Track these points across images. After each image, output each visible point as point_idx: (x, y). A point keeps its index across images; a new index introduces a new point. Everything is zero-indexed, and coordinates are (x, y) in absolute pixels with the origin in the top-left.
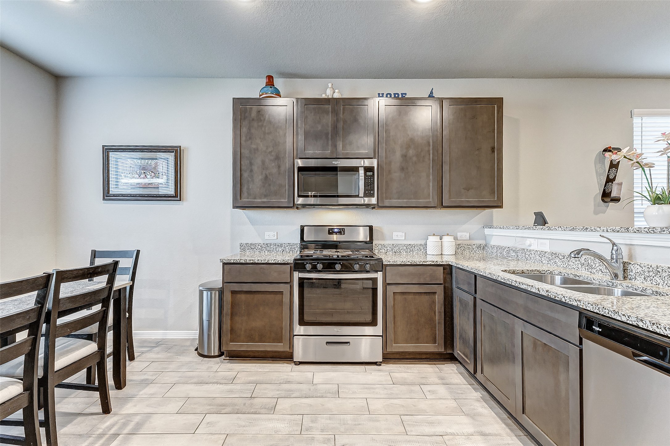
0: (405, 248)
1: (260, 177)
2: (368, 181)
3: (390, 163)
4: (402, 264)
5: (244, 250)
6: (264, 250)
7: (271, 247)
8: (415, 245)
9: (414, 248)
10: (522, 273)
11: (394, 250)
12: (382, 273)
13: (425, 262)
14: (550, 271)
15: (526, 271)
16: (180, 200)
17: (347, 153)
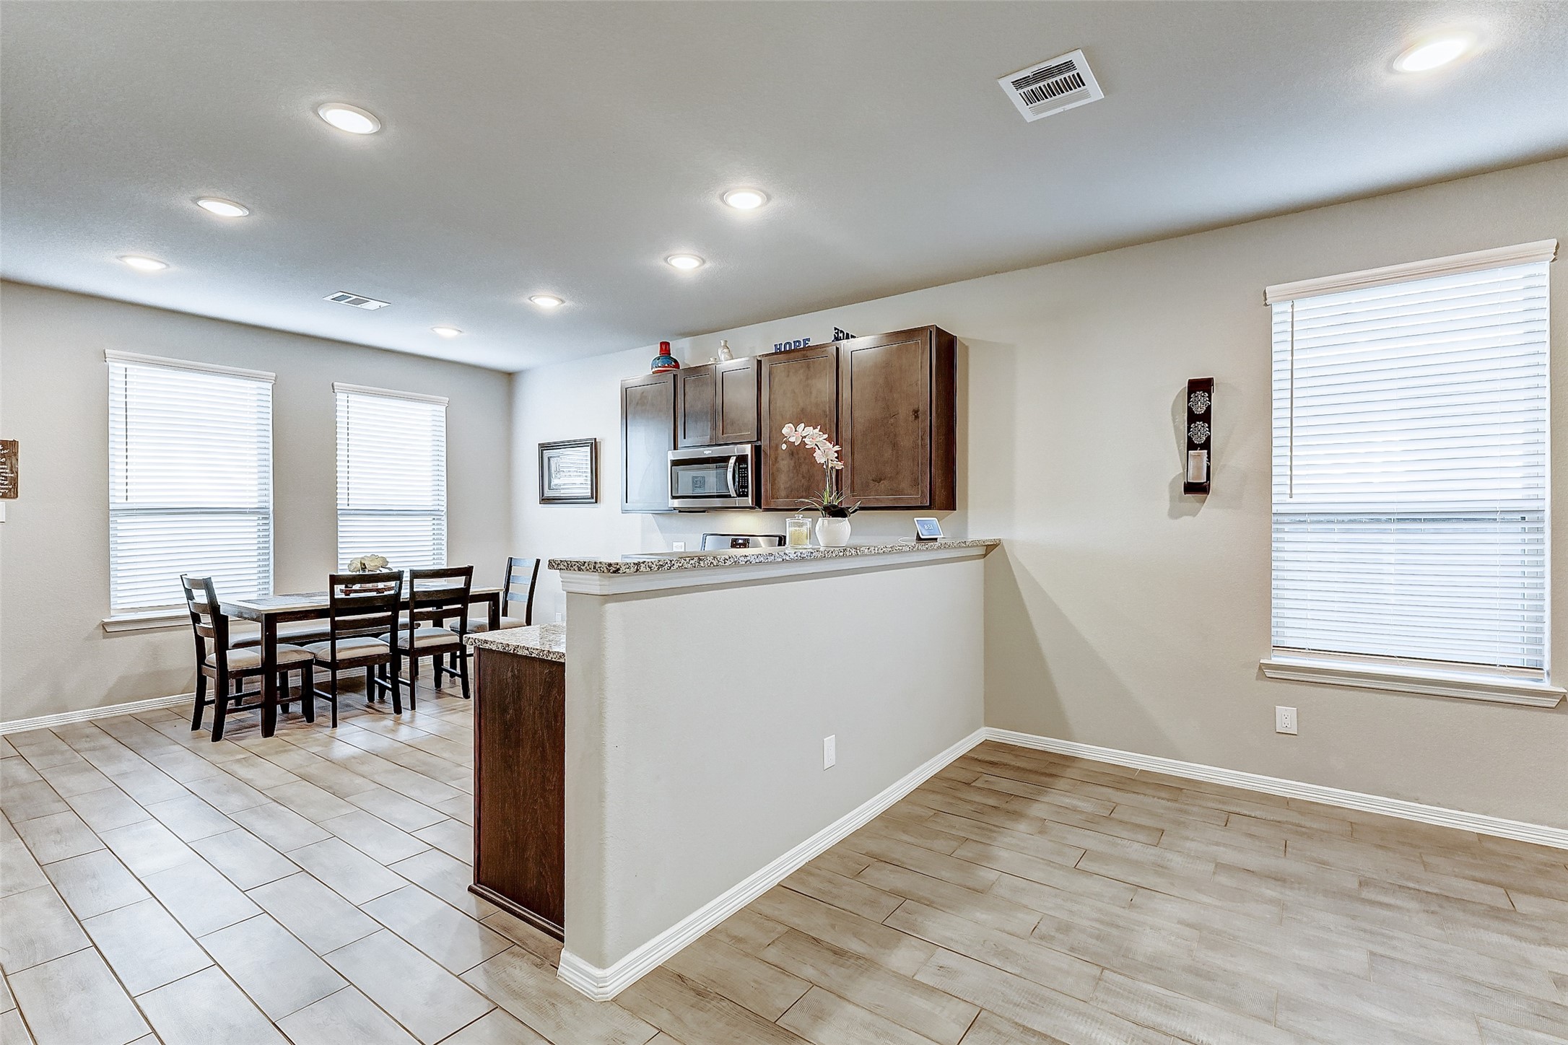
2: (741, 476)
3: (776, 447)
16: (596, 502)
17: (728, 437)
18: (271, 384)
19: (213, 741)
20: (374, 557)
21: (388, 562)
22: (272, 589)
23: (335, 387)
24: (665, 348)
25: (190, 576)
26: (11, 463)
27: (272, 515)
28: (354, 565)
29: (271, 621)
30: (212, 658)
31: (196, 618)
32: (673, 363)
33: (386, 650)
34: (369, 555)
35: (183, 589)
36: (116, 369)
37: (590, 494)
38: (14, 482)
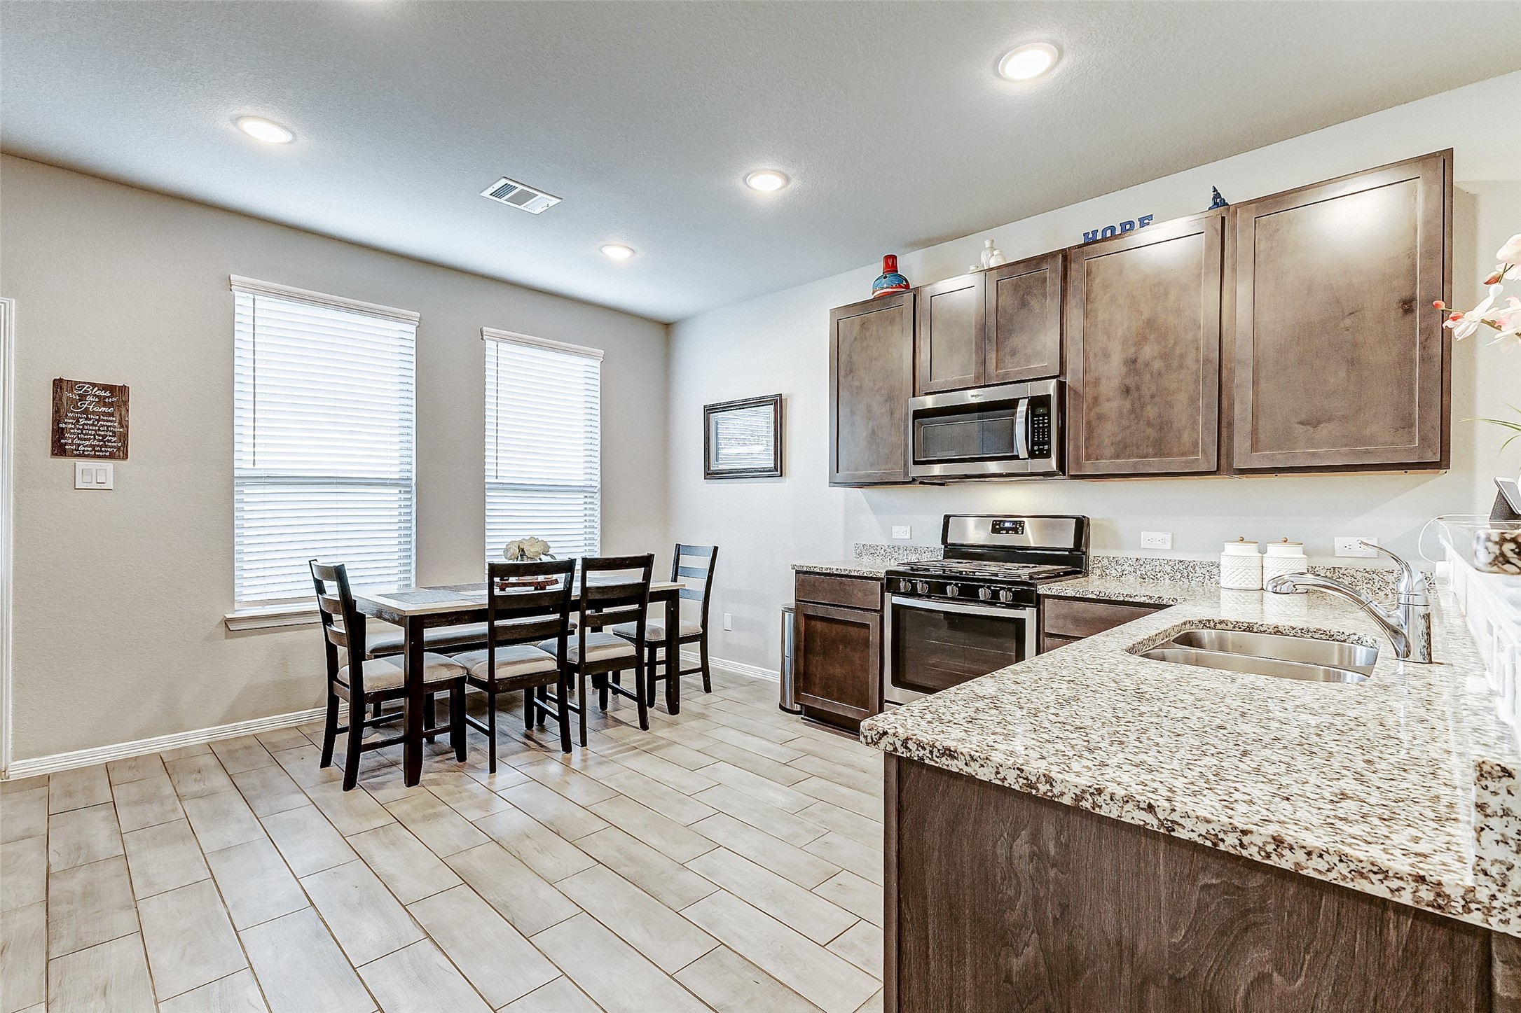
0: (1168, 569)
1: (865, 434)
2: (1038, 426)
3: (1097, 382)
4: (1078, 595)
5: (860, 555)
6: (890, 557)
7: (901, 552)
8: (1194, 563)
9: (1193, 571)
10: (1275, 633)
11: (1138, 572)
12: (1035, 612)
13: (1131, 597)
14: (1357, 636)
15: (1287, 628)
16: (781, 476)
17: (1006, 374)
18: (415, 327)
19: (344, 790)
20: (534, 540)
21: (549, 547)
22: (414, 579)
23: (484, 333)
24: (891, 263)
25: (321, 562)
26: (121, 414)
27: (414, 488)
28: (512, 551)
29: (416, 624)
30: (344, 672)
31: (327, 619)
32: (904, 283)
33: (552, 665)
34: (527, 538)
35: (312, 579)
36: (242, 301)
37: (773, 466)
38: (124, 438)
